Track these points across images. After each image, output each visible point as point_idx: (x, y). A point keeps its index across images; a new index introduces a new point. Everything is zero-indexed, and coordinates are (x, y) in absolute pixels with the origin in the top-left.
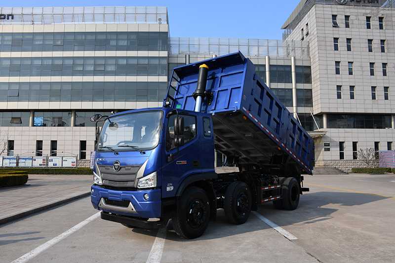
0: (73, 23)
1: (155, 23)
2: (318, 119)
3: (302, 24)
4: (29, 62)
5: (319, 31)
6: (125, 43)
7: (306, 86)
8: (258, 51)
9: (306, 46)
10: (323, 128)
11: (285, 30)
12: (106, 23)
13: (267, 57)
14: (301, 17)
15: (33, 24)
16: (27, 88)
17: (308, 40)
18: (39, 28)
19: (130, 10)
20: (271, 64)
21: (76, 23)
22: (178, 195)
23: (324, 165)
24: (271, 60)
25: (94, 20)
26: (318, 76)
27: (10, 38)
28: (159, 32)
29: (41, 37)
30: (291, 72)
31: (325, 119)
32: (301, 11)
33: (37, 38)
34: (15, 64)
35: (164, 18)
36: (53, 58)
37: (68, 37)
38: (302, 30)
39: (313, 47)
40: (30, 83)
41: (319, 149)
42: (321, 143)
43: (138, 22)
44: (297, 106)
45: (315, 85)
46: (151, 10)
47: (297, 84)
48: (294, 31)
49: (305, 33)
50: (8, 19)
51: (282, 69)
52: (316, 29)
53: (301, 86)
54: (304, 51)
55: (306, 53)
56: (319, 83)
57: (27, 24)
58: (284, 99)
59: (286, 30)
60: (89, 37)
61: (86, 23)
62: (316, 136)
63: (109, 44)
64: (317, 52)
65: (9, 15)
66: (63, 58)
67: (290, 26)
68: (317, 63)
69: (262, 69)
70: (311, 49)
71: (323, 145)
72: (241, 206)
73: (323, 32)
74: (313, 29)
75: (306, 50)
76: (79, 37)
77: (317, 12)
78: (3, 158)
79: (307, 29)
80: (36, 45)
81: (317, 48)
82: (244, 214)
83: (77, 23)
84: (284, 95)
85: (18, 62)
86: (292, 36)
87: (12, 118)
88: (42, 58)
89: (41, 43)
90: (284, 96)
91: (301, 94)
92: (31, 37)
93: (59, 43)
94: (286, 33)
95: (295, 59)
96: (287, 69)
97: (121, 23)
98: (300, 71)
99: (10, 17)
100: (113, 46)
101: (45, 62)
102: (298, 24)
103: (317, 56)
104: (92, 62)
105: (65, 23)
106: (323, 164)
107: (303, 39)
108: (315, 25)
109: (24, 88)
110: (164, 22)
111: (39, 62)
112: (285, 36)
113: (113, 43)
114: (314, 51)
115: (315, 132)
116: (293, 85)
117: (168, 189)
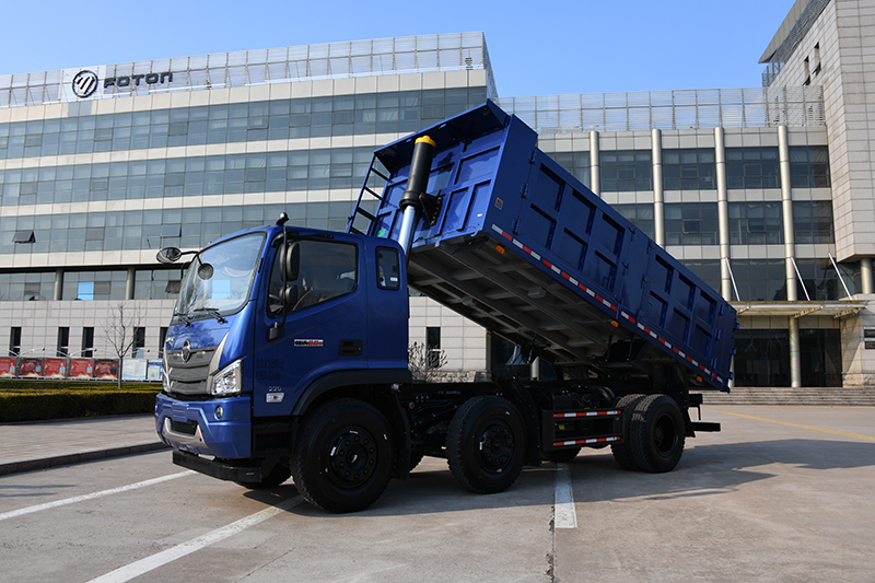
0: (288, 80)
1: (458, 68)
2: (849, 271)
3: (805, 48)
4: (200, 167)
5: (845, 60)
6: (392, 116)
7: (818, 194)
8: (697, 117)
9: (816, 98)
10: (861, 292)
11: (767, 64)
12: (355, 75)
13: (717, 131)
14: (804, 29)
15: (209, 88)
16: (196, 218)
17: (820, 84)
18: (220, 96)
19: (404, 44)
20: (728, 145)
21: (292, 80)
22: (296, 413)
23: (865, 384)
24: (727, 137)
25: (329, 71)
26: (846, 169)
27: (165, 119)
28: (468, 89)
29: (224, 114)
30: (779, 162)
31: (865, 272)
32: (804, 15)
33: (217, 115)
34: (174, 171)
35: (477, 56)
36: (247, 156)
37: (277, 111)
38: (807, 60)
39: (833, 98)
40: (203, 209)
41: (851, 345)
42: (856, 329)
43: (421, 70)
44: (795, 242)
45: (840, 191)
46: (450, 41)
47: (795, 190)
48: (787, 66)
49: (813, 66)
50: (162, 82)
51: (756, 156)
52: (837, 55)
53: (803, 194)
54: (811, 110)
55: (816, 114)
56: (847, 185)
57: (197, 89)
58: (761, 228)
59: (770, 64)
60: (319, 108)
61: (313, 78)
62: (844, 313)
63: (361, 121)
64: (842, 111)
65: (164, 75)
66: (268, 155)
67: (777, 55)
68: (843, 137)
69: (706, 159)
70: (826, 105)
71: (862, 335)
72: (488, 451)
73: (858, 59)
74: (831, 58)
75: (815, 107)
76: (299, 109)
77: (841, 13)
78: (149, 364)
79: (817, 56)
80: (216, 130)
81: (841, 101)
82: (500, 470)
83: (296, 79)
84: (761, 216)
85: (180, 168)
86: (783, 78)
87: (170, 282)
88: (226, 157)
89: (225, 125)
90: (762, 220)
91: (805, 213)
92: (205, 114)
93: (259, 123)
94: (771, 72)
95: (787, 132)
96: (769, 156)
97: (385, 73)
98: (801, 158)
99: (167, 78)
100: (370, 124)
101: (232, 165)
102: (796, 46)
103: (842, 119)
104: (326, 159)
105: (272, 81)
106: (862, 381)
107: (808, 82)
108: (836, 46)
109: (192, 219)
110: (478, 66)
111: (220, 166)
112: (768, 80)
113: (370, 117)
114: (833, 109)
115: (841, 303)
116: (784, 193)
117: (270, 398)
